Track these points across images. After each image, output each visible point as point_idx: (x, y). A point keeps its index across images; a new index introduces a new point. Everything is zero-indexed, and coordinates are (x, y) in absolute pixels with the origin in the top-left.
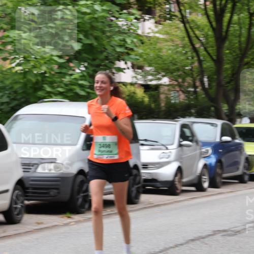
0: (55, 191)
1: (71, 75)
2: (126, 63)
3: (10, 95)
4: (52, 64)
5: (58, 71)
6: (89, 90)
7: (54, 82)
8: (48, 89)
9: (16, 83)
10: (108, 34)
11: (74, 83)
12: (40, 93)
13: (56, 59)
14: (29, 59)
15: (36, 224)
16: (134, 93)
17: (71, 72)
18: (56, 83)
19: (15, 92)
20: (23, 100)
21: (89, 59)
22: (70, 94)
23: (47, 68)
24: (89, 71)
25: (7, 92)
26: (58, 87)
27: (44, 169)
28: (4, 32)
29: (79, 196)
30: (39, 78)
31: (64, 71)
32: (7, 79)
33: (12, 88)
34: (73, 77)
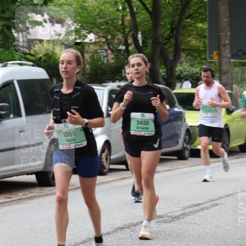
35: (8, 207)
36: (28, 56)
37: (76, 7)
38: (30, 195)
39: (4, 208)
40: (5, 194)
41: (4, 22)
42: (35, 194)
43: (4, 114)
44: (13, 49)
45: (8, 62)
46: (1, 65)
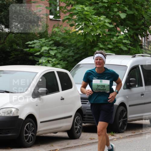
1: (118, 36)
3: (74, 51)
4: (105, 28)
5: (108, 33)
6: (130, 47)
7: (106, 41)
8: (101, 46)
9: (79, 42)
10: (146, 7)
14: (88, 25)
15: (90, 140)
19: (78, 48)
20: (83, 54)
21: (131, 25)
22: (116, 50)
23: (101, 31)
24: (130, 33)
25: (72, 48)
26: (108, 44)
28: (72, 6)
29: (120, 121)
30: (95, 39)
31: (113, 33)
32: (73, 39)
33: (76, 45)
34: (119, 38)
35: (133, 138)
36: (147, 51)
39: (131, 138)
40: (132, 130)
41: (134, 31)
43: (132, 85)
44: (138, 47)
45: (136, 55)
46: (132, 56)
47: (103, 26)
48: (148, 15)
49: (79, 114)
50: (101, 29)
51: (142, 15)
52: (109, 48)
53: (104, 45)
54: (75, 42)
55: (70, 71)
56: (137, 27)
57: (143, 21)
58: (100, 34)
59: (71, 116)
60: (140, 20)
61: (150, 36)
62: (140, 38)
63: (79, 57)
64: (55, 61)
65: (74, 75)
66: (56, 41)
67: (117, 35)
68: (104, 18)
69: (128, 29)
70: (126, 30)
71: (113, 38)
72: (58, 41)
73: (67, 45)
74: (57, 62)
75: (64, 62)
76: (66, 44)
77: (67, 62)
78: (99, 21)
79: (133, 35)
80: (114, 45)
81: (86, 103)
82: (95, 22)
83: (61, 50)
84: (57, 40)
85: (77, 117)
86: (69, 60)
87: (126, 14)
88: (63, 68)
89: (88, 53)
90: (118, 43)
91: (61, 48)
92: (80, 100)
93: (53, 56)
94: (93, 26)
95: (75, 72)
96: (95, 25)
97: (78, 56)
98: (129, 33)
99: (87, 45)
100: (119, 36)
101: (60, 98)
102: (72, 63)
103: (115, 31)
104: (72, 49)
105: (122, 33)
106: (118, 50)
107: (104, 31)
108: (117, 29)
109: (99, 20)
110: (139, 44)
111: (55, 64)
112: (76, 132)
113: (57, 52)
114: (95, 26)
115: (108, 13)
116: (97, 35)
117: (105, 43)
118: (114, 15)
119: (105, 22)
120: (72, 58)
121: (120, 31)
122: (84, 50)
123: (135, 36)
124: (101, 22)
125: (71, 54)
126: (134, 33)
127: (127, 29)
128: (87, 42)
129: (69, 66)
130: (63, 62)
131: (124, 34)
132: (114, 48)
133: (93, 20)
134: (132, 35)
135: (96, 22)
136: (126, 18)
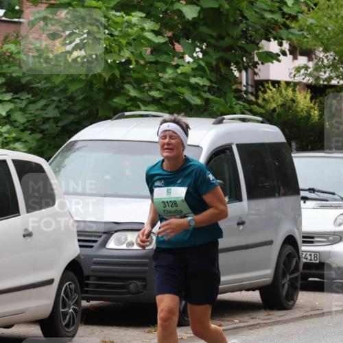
0: (139, 283)
1: (177, 66)
2: (280, 44)
3: (61, 105)
4: (143, 45)
5: (152, 59)
6: (208, 95)
7: (145, 80)
8: (133, 93)
11: (182, 81)
12: (118, 101)
13: (150, 36)
16: (293, 101)
17: (176, 61)
18: (148, 82)
19: (71, 99)
21: (212, 36)
22: (171, 103)
23: (132, 53)
24: (210, 60)
25: (54, 98)
26: (151, 88)
27: (119, 242)
30: (117, 73)
31: (163, 58)
33: (65, 90)
34: (179, 71)
36: (255, 108)
37: (333, 30)
38: (251, 322)
41: (221, 54)
42: (259, 321)
44: (231, 95)
45: (225, 117)
46: (213, 120)
47: (139, 40)
48: (256, 12)
49: (72, 274)
50: (131, 49)
51: (239, 10)
52: (153, 97)
53: (141, 90)
54: (63, 82)
55: (48, 160)
56: (227, 42)
57: (243, 26)
58: (128, 62)
59: (50, 282)
60: (236, 23)
61: (260, 66)
62: (236, 74)
63: (72, 123)
64: (8, 132)
65: (60, 171)
66: (11, 77)
67: (174, 63)
68: (141, 17)
69: (204, 47)
70: (198, 49)
71: (164, 71)
72: (18, 79)
73: (41, 90)
74: (14, 135)
75: (33, 135)
76: (37, 87)
77: (40, 136)
78: (128, 27)
79: (217, 65)
80: (167, 90)
81: (92, 247)
82: (116, 29)
83: (24, 103)
84: (14, 75)
85: (67, 283)
86: (47, 130)
87: (199, 8)
88: (31, 151)
89: (97, 111)
90: (177, 85)
91: (25, 96)
92: (76, 238)
93: (4, 118)
94: (112, 38)
95: (63, 161)
96: (117, 36)
97: (72, 118)
98: (207, 58)
99: (95, 90)
100: (181, 68)
101: (23, 232)
102: (55, 138)
103: (169, 54)
104: (54, 101)
105: (188, 59)
106: (176, 103)
107: (141, 52)
108: (174, 48)
109: (127, 22)
110: (234, 87)
111: (8, 140)
112: (64, 324)
113: (15, 107)
114: (116, 38)
115: (152, 5)
116: (121, 63)
117: (142, 86)
118: (167, 10)
119: (143, 29)
120: (54, 125)
121: (184, 53)
122: (88, 105)
123: (221, 65)
124: (131, 28)
125: (52, 112)
126: (220, 59)
127: (201, 48)
128: (95, 82)
129: (47, 146)
130: (30, 134)
131: (194, 62)
132: (167, 99)
133: (110, 22)
134: (214, 63)
135: (119, 29)
136: (198, 18)
